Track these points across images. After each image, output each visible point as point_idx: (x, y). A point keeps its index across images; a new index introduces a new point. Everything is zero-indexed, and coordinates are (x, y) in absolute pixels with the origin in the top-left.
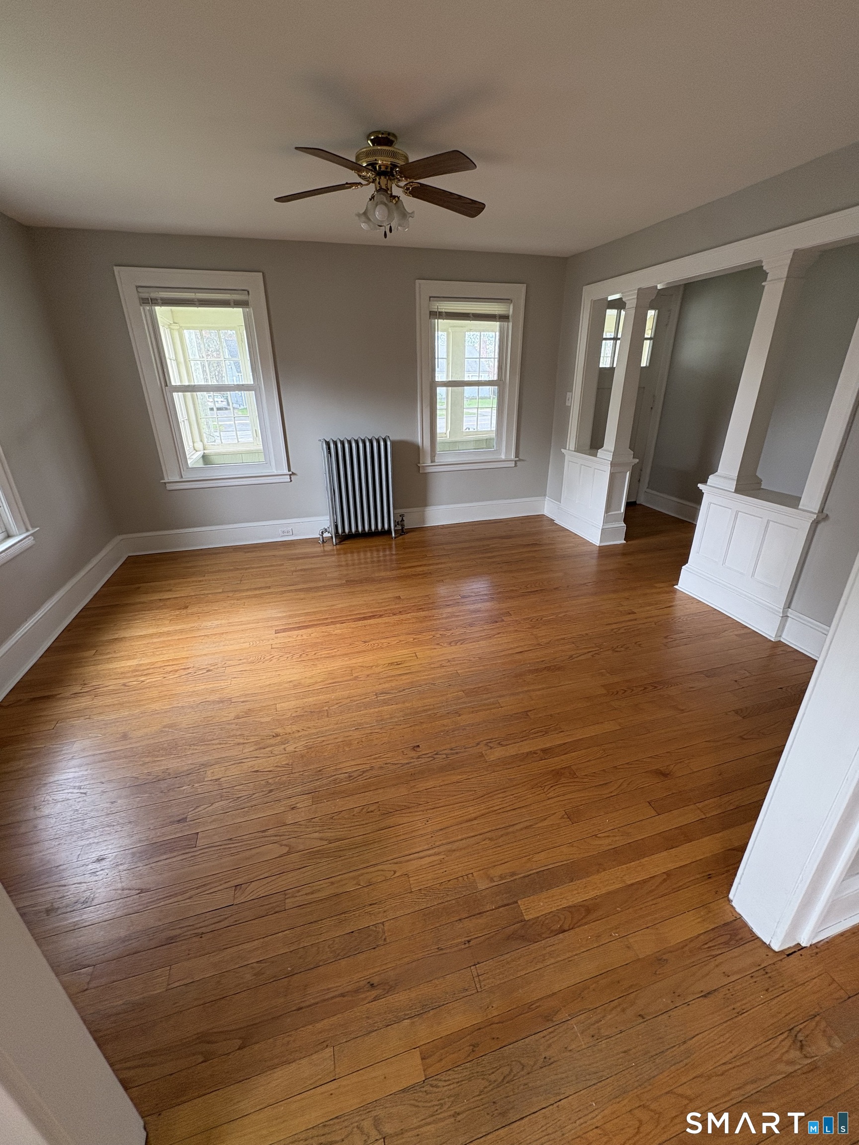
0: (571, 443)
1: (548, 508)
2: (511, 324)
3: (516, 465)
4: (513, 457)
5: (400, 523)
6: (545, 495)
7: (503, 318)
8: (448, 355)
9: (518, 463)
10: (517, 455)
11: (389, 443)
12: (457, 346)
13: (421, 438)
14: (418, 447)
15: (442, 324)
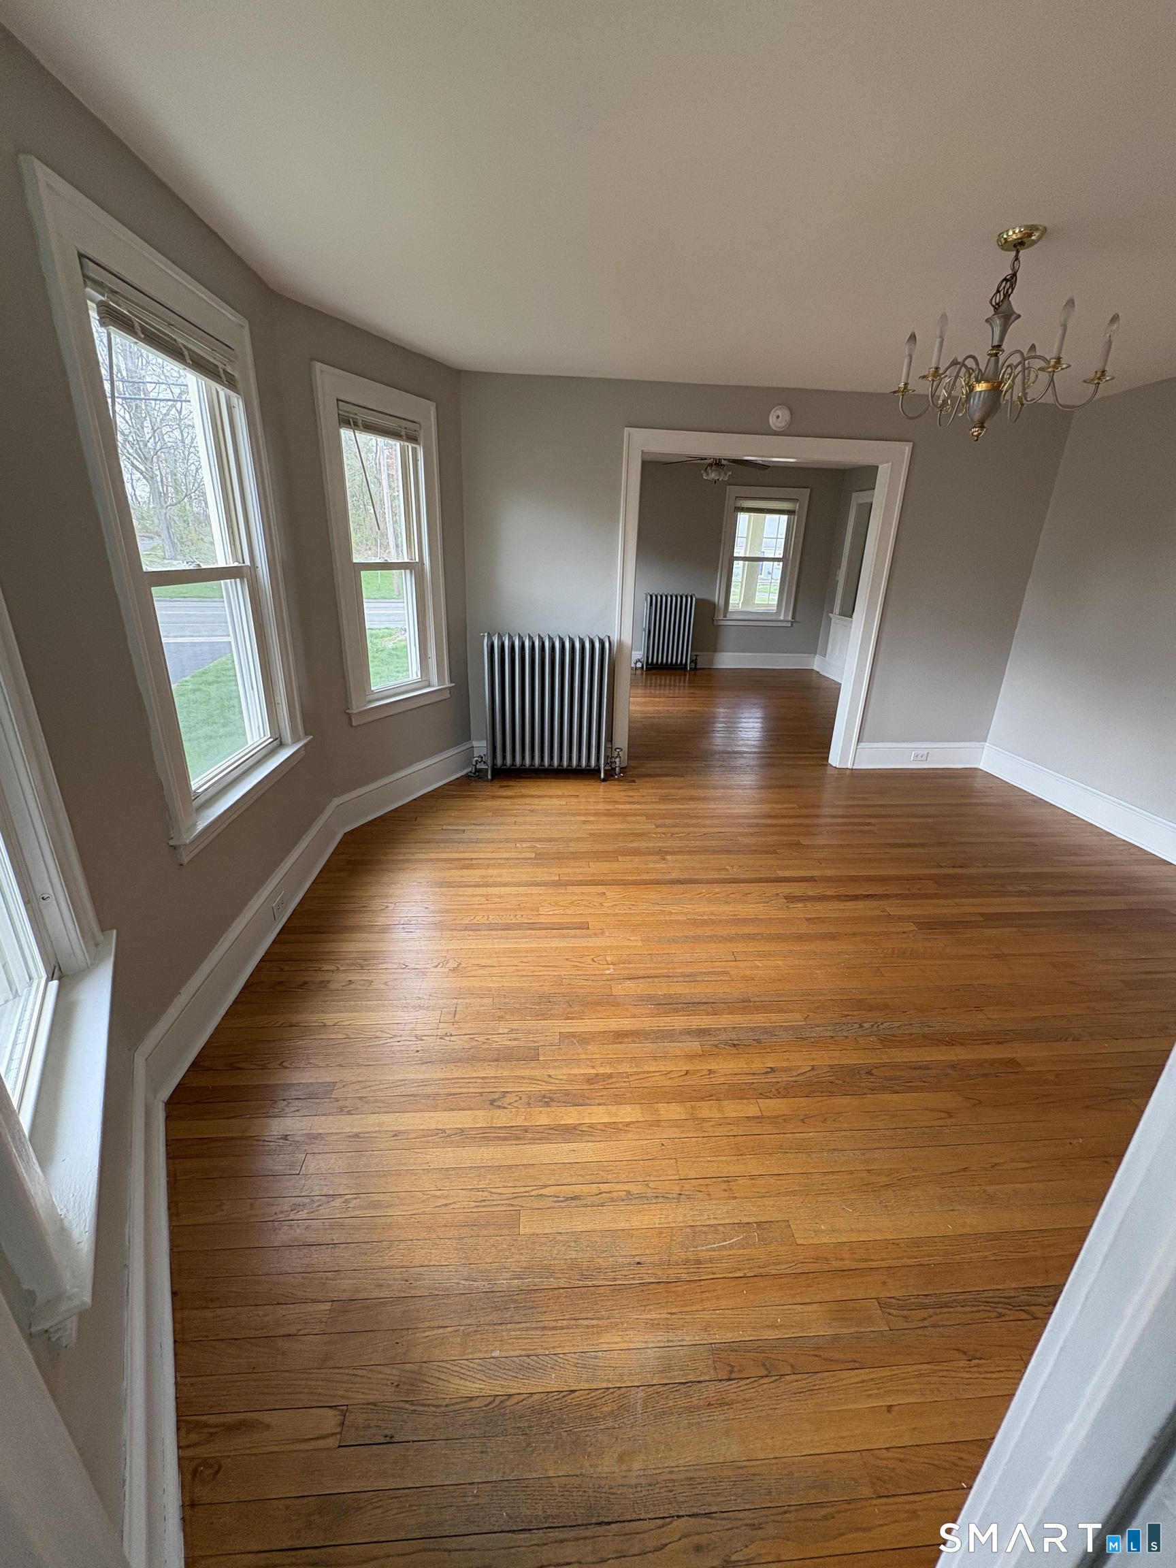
0: (837, 610)
1: (816, 664)
2: (796, 517)
3: (792, 626)
4: (790, 618)
5: (694, 661)
6: (815, 654)
7: (789, 512)
8: (748, 534)
9: (794, 624)
10: (793, 617)
11: (694, 599)
12: (757, 532)
13: (718, 598)
14: (715, 605)
15: (743, 518)
